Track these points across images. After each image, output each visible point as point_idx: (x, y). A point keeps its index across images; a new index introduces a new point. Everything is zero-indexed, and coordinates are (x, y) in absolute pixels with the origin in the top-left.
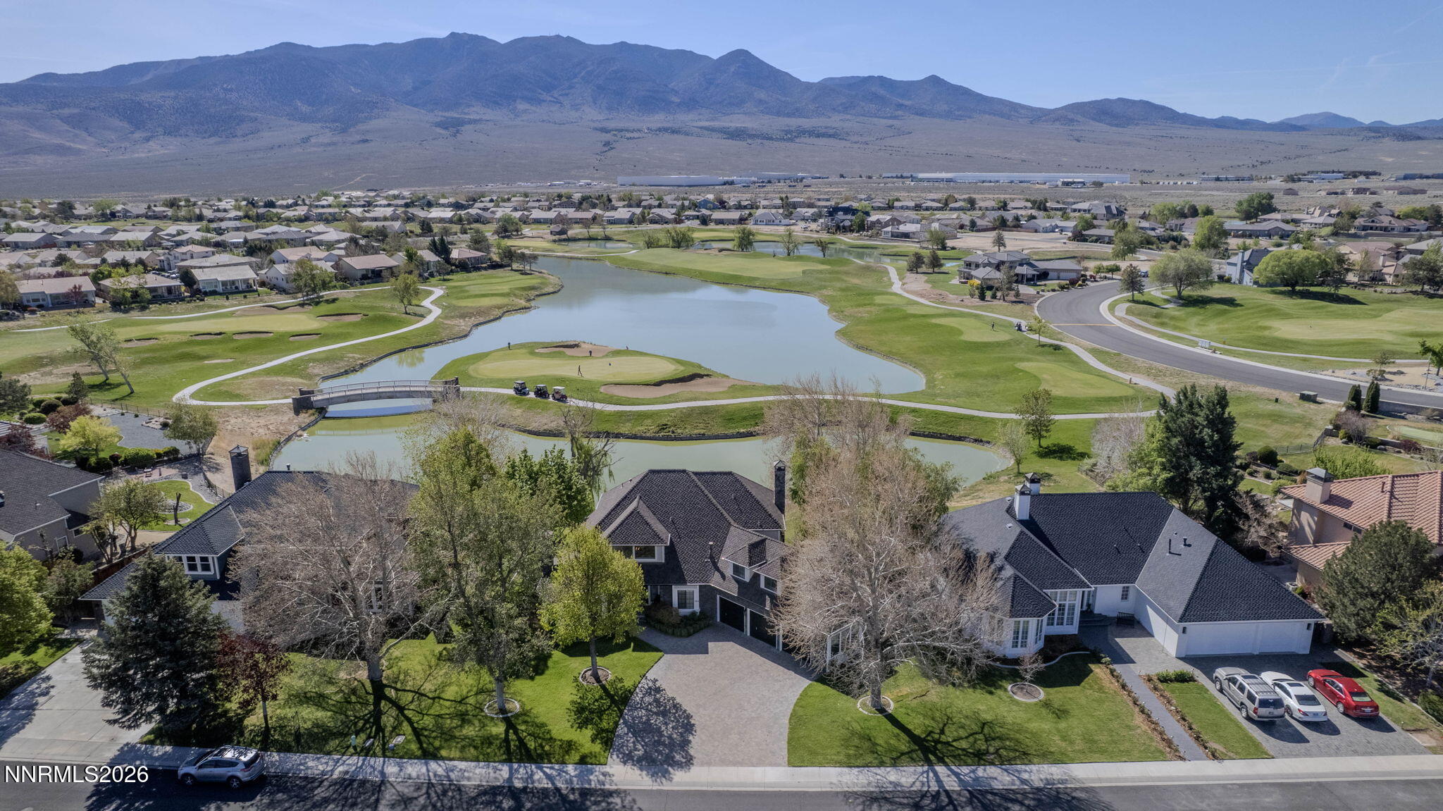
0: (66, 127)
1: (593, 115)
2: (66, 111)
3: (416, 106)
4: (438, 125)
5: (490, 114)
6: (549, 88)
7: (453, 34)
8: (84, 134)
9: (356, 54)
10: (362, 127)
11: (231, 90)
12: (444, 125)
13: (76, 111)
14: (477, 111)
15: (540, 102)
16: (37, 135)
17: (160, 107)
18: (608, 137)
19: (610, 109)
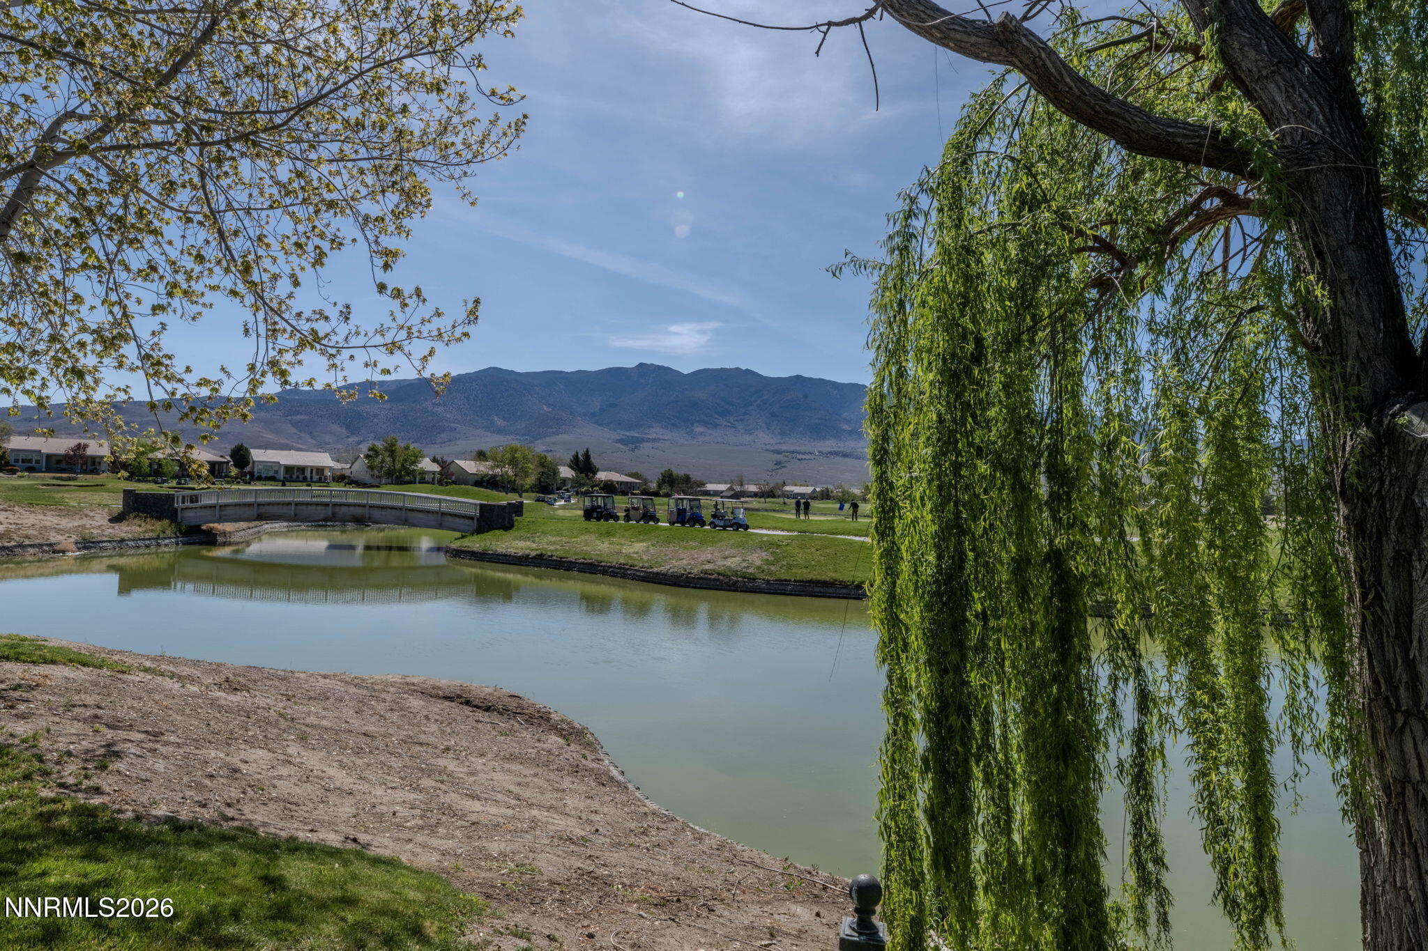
0: (294, 430)
1: (765, 438)
2: (299, 417)
3: (600, 425)
4: (618, 441)
5: (668, 435)
6: (724, 414)
7: (641, 365)
8: (308, 437)
9: (552, 379)
10: (548, 440)
11: (439, 404)
12: (625, 442)
13: (303, 417)
14: (656, 431)
15: (716, 426)
16: (269, 436)
17: (375, 416)
18: (780, 457)
19: (782, 434)
